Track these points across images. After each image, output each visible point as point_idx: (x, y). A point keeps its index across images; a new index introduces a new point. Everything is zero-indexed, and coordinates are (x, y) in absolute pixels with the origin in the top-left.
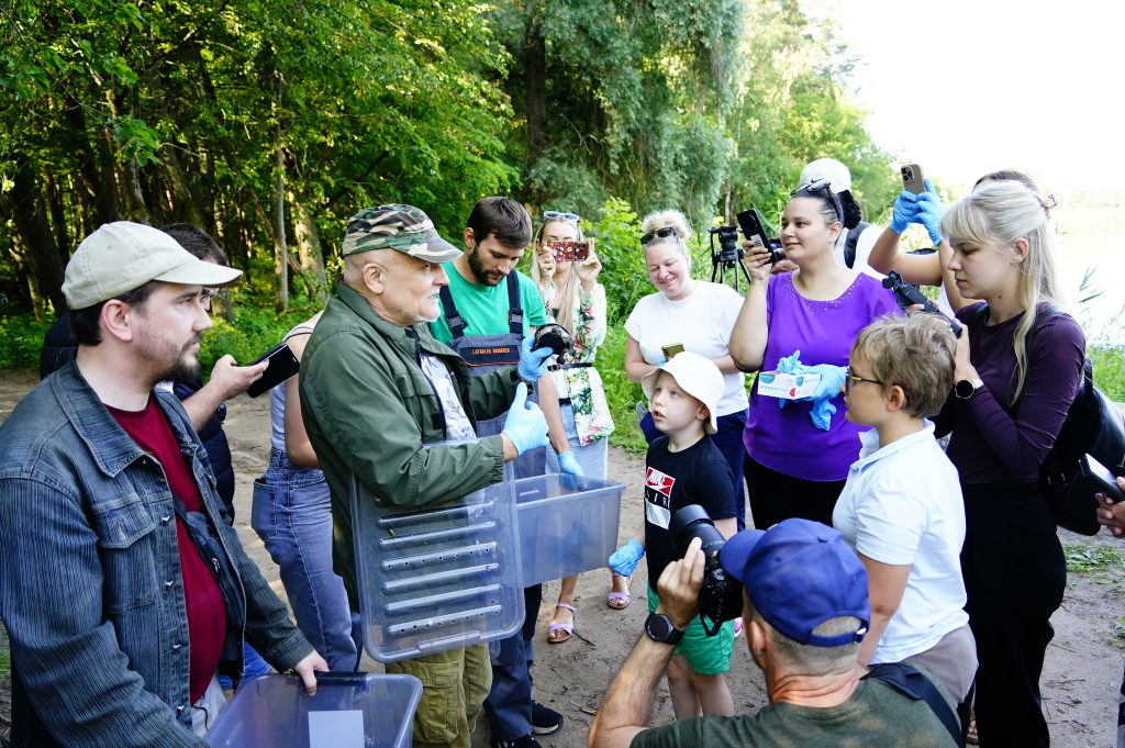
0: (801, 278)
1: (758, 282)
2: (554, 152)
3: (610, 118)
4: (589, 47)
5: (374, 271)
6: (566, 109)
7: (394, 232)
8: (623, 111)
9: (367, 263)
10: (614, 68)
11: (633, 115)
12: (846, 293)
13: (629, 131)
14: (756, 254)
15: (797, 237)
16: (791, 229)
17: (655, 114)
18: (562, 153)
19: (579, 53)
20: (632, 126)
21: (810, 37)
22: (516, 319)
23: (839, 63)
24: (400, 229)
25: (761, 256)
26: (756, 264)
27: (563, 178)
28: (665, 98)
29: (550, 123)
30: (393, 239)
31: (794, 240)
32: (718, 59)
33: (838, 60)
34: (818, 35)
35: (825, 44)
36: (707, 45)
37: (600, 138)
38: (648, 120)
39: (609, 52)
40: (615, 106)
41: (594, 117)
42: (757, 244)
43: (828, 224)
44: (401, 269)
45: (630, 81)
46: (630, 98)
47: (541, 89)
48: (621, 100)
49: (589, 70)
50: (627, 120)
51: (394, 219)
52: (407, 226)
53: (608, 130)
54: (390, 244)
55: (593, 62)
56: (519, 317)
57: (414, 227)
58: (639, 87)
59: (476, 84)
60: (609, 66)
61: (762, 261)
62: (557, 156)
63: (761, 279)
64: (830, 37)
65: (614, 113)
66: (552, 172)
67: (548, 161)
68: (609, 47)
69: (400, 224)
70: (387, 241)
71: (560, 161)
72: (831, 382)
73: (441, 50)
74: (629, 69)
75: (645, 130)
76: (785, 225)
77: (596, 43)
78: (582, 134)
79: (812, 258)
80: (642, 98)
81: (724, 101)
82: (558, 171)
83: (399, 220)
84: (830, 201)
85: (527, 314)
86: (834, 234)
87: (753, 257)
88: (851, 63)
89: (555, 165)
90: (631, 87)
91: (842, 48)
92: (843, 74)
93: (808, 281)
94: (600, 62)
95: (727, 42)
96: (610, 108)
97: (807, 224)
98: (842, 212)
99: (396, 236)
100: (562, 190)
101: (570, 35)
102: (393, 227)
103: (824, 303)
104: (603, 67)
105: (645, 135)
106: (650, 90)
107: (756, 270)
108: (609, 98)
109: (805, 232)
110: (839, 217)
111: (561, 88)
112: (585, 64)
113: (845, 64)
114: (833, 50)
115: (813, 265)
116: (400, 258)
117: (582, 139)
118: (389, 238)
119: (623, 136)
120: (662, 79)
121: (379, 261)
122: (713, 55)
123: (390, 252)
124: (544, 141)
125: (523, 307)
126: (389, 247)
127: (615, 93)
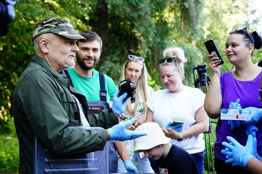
0: (236, 73)
1: (216, 74)
2: (112, 58)
3: (140, 41)
4: (130, 7)
5: (44, 43)
6: (118, 38)
7: (54, 26)
8: (146, 38)
9: (41, 39)
10: (142, 17)
11: (151, 39)
12: (258, 76)
13: (150, 48)
14: (214, 60)
15: (233, 51)
16: (230, 48)
17: (163, 39)
18: (116, 58)
19: (124, 10)
20: (151, 45)
21: (237, 6)
22: (103, 94)
23: (253, 19)
24: (56, 25)
25: (216, 61)
26: (214, 65)
27: (117, 71)
28: (167, 31)
29: (110, 45)
30: (53, 29)
31: (232, 53)
32: (193, 13)
33: (252, 18)
34: (241, 6)
35: (245, 10)
36: (187, 6)
37: (135, 51)
38: (159, 43)
39: (139, 10)
40: (142, 35)
41: (132, 42)
42: (214, 56)
43: (247, 46)
44: (56, 42)
45: (150, 23)
46: (149, 31)
47: (106, 27)
48: (145, 33)
49: (129, 18)
50: (149, 42)
51: (54, 21)
52: (60, 24)
53: (139, 47)
54: (51, 31)
55: (131, 15)
56: (105, 94)
57: (63, 24)
58: (154, 26)
59: (75, 21)
60: (140, 16)
61: (217, 64)
62: (114, 59)
63: (217, 72)
64: (247, 6)
65: (142, 39)
66: (111, 68)
67: (109, 62)
68: (139, 7)
69: (57, 23)
70: (50, 30)
71: (115, 62)
72: (255, 114)
73: (58, 5)
74: (149, 18)
75: (158, 48)
76: (227, 47)
77: (132, 6)
78: (127, 49)
79: (241, 61)
80: (155, 31)
81: (196, 33)
82: (114, 67)
83: (56, 21)
84: (247, 35)
85: (109, 93)
86: (250, 50)
87: (213, 62)
88: (258, 19)
89: (113, 64)
90: (150, 26)
91: (253, 12)
92: (255, 25)
93: (240, 72)
94: (135, 15)
95: (196, 5)
96: (140, 37)
97: (237, 45)
98: (253, 40)
99: (54, 28)
100: (116, 76)
101: (120, 2)
102: (53, 24)
103: (248, 82)
104: (136, 17)
105: (158, 50)
106: (160, 28)
107: (214, 68)
108: (139, 32)
109: (237, 49)
110: (252, 43)
111: (116, 28)
112: (127, 15)
113: (255, 19)
114: (249, 13)
115: (242, 65)
116: (56, 37)
117: (126, 52)
118: (51, 28)
119: (147, 50)
120: (165, 23)
121: (47, 38)
122: (190, 11)
123: (51, 34)
124: (107, 53)
125: (107, 89)
126: (51, 32)
127: (142, 29)
